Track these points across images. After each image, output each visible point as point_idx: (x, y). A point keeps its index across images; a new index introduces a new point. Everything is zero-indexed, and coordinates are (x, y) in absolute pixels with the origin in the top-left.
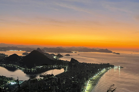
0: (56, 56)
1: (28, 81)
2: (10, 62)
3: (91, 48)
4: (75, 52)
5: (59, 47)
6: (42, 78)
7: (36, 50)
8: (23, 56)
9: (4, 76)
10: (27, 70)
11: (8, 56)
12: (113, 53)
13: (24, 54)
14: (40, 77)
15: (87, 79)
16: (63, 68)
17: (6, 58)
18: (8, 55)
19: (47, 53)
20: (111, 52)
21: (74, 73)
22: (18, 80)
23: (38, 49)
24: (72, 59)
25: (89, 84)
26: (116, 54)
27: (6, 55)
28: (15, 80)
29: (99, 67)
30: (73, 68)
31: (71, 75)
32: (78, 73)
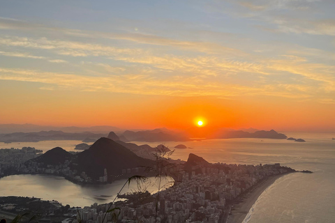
0: (154, 149)
1: (92, 207)
2: (48, 166)
4: (198, 140)
5: (158, 129)
7: (106, 137)
8: (76, 151)
9: (36, 199)
11: (44, 152)
12: (289, 139)
13: (78, 147)
17: (38, 157)
18: (42, 151)
19: (131, 142)
20: (283, 137)
21: (197, 188)
23: (112, 133)
24: (192, 157)
26: (296, 140)
27: (38, 151)
28: (62, 207)
29: (255, 173)
30: (194, 176)
31: (190, 193)
32: (205, 188)
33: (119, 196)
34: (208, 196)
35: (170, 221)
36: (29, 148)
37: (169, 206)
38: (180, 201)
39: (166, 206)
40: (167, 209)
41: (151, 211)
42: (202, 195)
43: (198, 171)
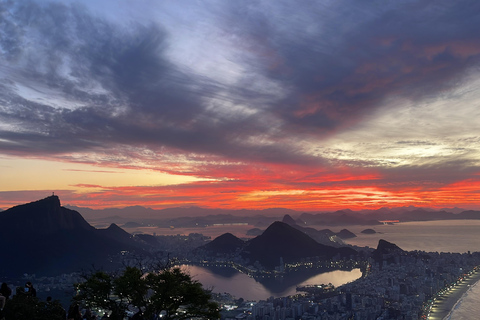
0: (337, 234)
1: (268, 301)
2: (218, 255)
3: (438, 209)
4: (389, 223)
5: (342, 211)
6: (303, 294)
7: (281, 221)
8: (247, 237)
10: (264, 274)
11: (212, 239)
13: (249, 232)
14: (299, 293)
15: (429, 297)
16: (357, 267)
17: (207, 245)
18: (210, 238)
19: (311, 227)
21: (390, 281)
22: (241, 300)
23: (287, 217)
24: (383, 243)
25: (434, 310)
27: (206, 238)
28: (235, 301)
29: (461, 262)
30: (385, 265)
31: (382, 286)
32: (400, 280)
33: (298, 290)
34: (403, 289)
35: (359, 318)
36: (197, 235)
37: (357, 302)
38: (370, 296)
39: (353, 301)
40: (354, 305)
41: (336, 306)
42: (396, 288)
43: (391, 260)
